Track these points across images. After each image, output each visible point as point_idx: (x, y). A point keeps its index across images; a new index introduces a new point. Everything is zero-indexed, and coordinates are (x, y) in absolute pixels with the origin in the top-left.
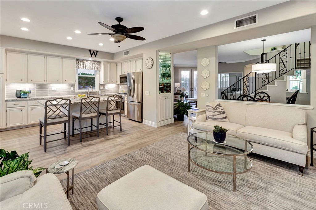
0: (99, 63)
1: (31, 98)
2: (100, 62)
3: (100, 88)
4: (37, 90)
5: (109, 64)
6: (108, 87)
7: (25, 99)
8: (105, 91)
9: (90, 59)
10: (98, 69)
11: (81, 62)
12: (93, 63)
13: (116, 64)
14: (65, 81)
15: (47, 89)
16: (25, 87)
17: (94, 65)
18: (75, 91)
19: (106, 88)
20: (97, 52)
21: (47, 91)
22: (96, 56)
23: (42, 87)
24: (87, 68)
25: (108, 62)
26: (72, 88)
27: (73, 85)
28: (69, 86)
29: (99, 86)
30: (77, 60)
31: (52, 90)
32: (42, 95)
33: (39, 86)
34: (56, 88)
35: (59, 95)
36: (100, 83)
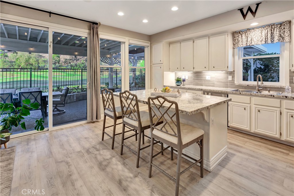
0: (285, 25)
1: (187, 86)
2: (290, 23)
3: (292, 80)
4: (194, 78)
7: (179, 86)
10: (284, 39)
11: (243, 35)
14: (214, 68)
15: (202, 77)
16: (186, 75)
17: (272, 33)
18: (236, 82)
20: (258, 4)
21: (202, 80)
22: (254, 13)
23: (198, 75)
26: (230, 78)
27: (232, 73)
28: (227, 75)
29: (290, 76)
30: (235, 34)
31: (207, 79)
32: (197, 84)
33: (195, 73)
34: (211, 77)
35: (213, 86)
36: (290, 70)
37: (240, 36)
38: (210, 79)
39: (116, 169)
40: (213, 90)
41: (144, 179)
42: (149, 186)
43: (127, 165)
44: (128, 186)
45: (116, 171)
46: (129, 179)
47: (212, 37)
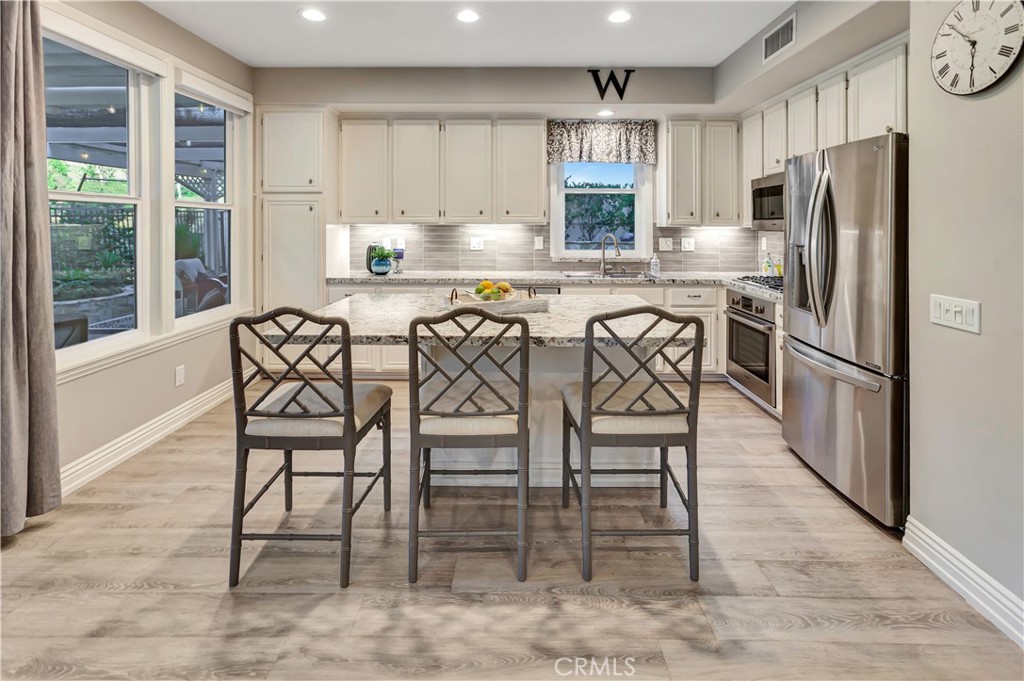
0: (648, 127)
1: (407, 274)
2: (656, 124)
3: (656, 244)
4: (427, 245)
5: (695, 131)
6: (696, 243)
7: (382, 277)
8: (679, 262)
9: (606, 113)
10: (647, 157)
11: (573, 133)
12: (623, 130)
13: (737, 122)
14: (506, 216)
15: (457, 242)
16: (394, 236)
17: (628, 141)
18: (552, 254)
19: (688, 244)
20: (629, 72)
21: (456, 250)
22: (621, 92)
23: (441, 235)
24: (594, 158)
25: (691, 118)
26: (538, 243)
27: (543, 230)
28: (528, 234)
29: (654, 237)
30: (553, 125)
31: (472, 249)
32: (440, 266)
33: (432, 231)
34: (485, 242)
35: (493, 268)
36: (655, 224)
37: (565, 135)
38: (481, 248)
39: (473, 631)
40: (522, 280)
41: (582, 593)
42: (618, 600)
43: (482, 595)
44: (579, 641)
45: (481, 634)
46: (555, 625)
47: (501, 124)
